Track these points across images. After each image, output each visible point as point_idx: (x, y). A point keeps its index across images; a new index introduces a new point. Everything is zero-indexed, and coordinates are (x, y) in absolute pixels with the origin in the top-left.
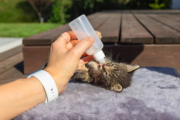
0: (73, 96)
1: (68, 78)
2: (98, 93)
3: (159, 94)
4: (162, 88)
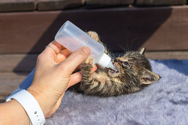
1: (55, 96)
3: (168, 114)
4: (175, 103)
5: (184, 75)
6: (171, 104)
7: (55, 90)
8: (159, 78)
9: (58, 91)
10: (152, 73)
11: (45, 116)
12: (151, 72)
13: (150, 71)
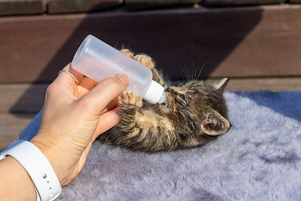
0: (91, 186)
1: (76, 151)
3: (257, 179)
4: (268, 161)
5: (282, 116)
6: (262, 162)
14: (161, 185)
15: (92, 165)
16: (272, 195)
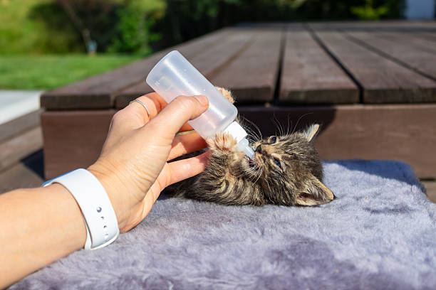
0: (156, 232)
2: (218, 226)
3: (366, 227)
4: (375, 212)
6: (368, 214)
7: (139, 170)
8: (332, 197)
9: (145, 173)
10: (322, 186)
11: (119, 223)
12: (321, 183)
13: (318, 181)
14: (245, 232)
15: (158, 215)
16: (390, 241)
